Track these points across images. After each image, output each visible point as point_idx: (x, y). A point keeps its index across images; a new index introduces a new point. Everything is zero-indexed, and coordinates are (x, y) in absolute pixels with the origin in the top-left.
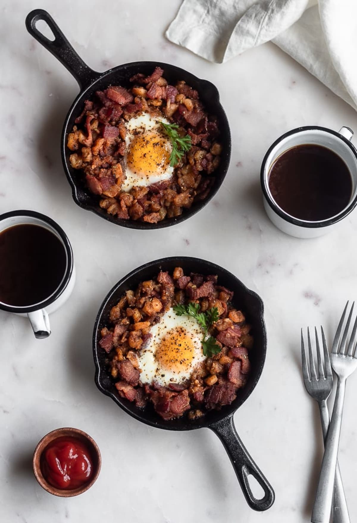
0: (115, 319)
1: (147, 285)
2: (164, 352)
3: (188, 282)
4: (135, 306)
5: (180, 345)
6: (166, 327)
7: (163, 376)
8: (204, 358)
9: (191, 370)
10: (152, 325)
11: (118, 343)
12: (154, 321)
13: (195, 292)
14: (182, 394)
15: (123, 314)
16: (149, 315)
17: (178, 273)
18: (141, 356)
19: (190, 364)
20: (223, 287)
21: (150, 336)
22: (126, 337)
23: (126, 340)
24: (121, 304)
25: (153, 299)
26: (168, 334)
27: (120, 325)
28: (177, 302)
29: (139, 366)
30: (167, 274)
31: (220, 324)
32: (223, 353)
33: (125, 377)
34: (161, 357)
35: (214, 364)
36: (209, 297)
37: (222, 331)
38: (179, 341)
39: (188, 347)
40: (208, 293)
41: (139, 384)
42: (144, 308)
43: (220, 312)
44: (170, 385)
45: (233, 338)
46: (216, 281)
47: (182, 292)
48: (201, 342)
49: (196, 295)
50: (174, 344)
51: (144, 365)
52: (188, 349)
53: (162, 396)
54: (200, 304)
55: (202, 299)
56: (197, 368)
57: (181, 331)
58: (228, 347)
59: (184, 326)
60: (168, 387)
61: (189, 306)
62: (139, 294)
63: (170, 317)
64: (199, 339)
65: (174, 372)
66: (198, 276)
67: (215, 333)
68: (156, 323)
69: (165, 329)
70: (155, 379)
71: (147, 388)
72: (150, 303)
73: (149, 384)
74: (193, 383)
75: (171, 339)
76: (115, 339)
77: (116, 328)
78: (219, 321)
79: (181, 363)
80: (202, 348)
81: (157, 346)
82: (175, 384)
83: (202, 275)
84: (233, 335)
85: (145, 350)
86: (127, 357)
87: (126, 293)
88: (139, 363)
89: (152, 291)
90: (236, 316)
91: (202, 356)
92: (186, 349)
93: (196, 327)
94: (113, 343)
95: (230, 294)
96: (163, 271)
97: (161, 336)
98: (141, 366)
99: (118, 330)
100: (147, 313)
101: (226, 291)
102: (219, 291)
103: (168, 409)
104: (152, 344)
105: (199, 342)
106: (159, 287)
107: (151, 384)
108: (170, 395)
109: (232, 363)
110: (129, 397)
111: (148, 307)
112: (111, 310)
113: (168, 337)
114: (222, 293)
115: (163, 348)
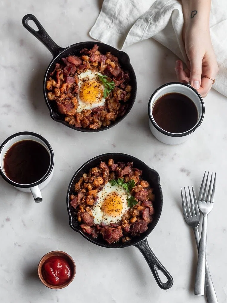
0: (78, 190)
1: (94, 170)
2: (107, 206)
3: (117, 167)
4: (89, 182)
5: (115, 202)
6: (106, 192)
7: (106, 219)
8: (129, 208)
9: (122, 215)
10: (98, 192)
11: (81, 203)
12: (99, 189)
13: (121, 172)
14: (118, 228)
15: (82, 186)
16: (97, 186)
17: (111, 162)
18: (93, 209)
19: (121, 212)
20: (136, 168)
21: (98, 198)
22: (85, 199)
23: (85, 200)
24: (80, 181)
25: (98, 177)
27: (81, 193)
30: (105, 164)
32: (139, 204)
33: (85, 221)
34: (105, 209)
35: (134, 211)
37: (138, 192)
38: (114, 199)
39: (119, 202)
40: (128, 172)
41: (93, 225)
42: (93, 183)
43: (136, 182)
44: (111, 224)
45: (144, 196)
46: (132, 165)
47: (114, 173)
48: (126, 199)
50: (111, 201)
51: (96, 214)
52: (120, 204)
53: (107, 230)
54: (124, 179)
55: (125, 176)
56: (125, 214)
57: (115, 194)
58: (141, 201)
59: (116, 191)
62: (90, 175)
63: (108, 187)
65: (113, 217)
66: (122, 163)
67: (134, 194)
68: (101, 190)
70: (102, 221)
71: (98, 226)
72: (97, 179)
74: (123, 222)
75: (110, 199)
76: (79, 200)
77: (79, 194)
78: (135, 187)
79: (116, 212)
80: (127, 203)
81: (102, 203)
82: (113, 223)
83: (124, 163)
84: (144, 194)
85: (95, 206)
86: (86, 210)
87: (83, 175)
88: (93, 213)
89: (97, 173)
90: (144, 183)
91: (127, 207)
92: (118, 204)
93: (123, 191)
94: (78, 203)
95: (140, 172)
96: (103, 162)
97: (104, 198)
98: (94, 215)
99: (80, 196)
100: (95, 185)
101: (138, 170)
102: (134, 171)
103: (111, 237)
104: (99, 202)
105: (125, 199)
106: (101, 171)
107: (100, 224)
108: (111, 229)
109: (144, 210)
110: (88, 232)
111: (96, 182)
112: (75, 185)
113: (108, 198)
114: (136, 171)
115: (106, 204)
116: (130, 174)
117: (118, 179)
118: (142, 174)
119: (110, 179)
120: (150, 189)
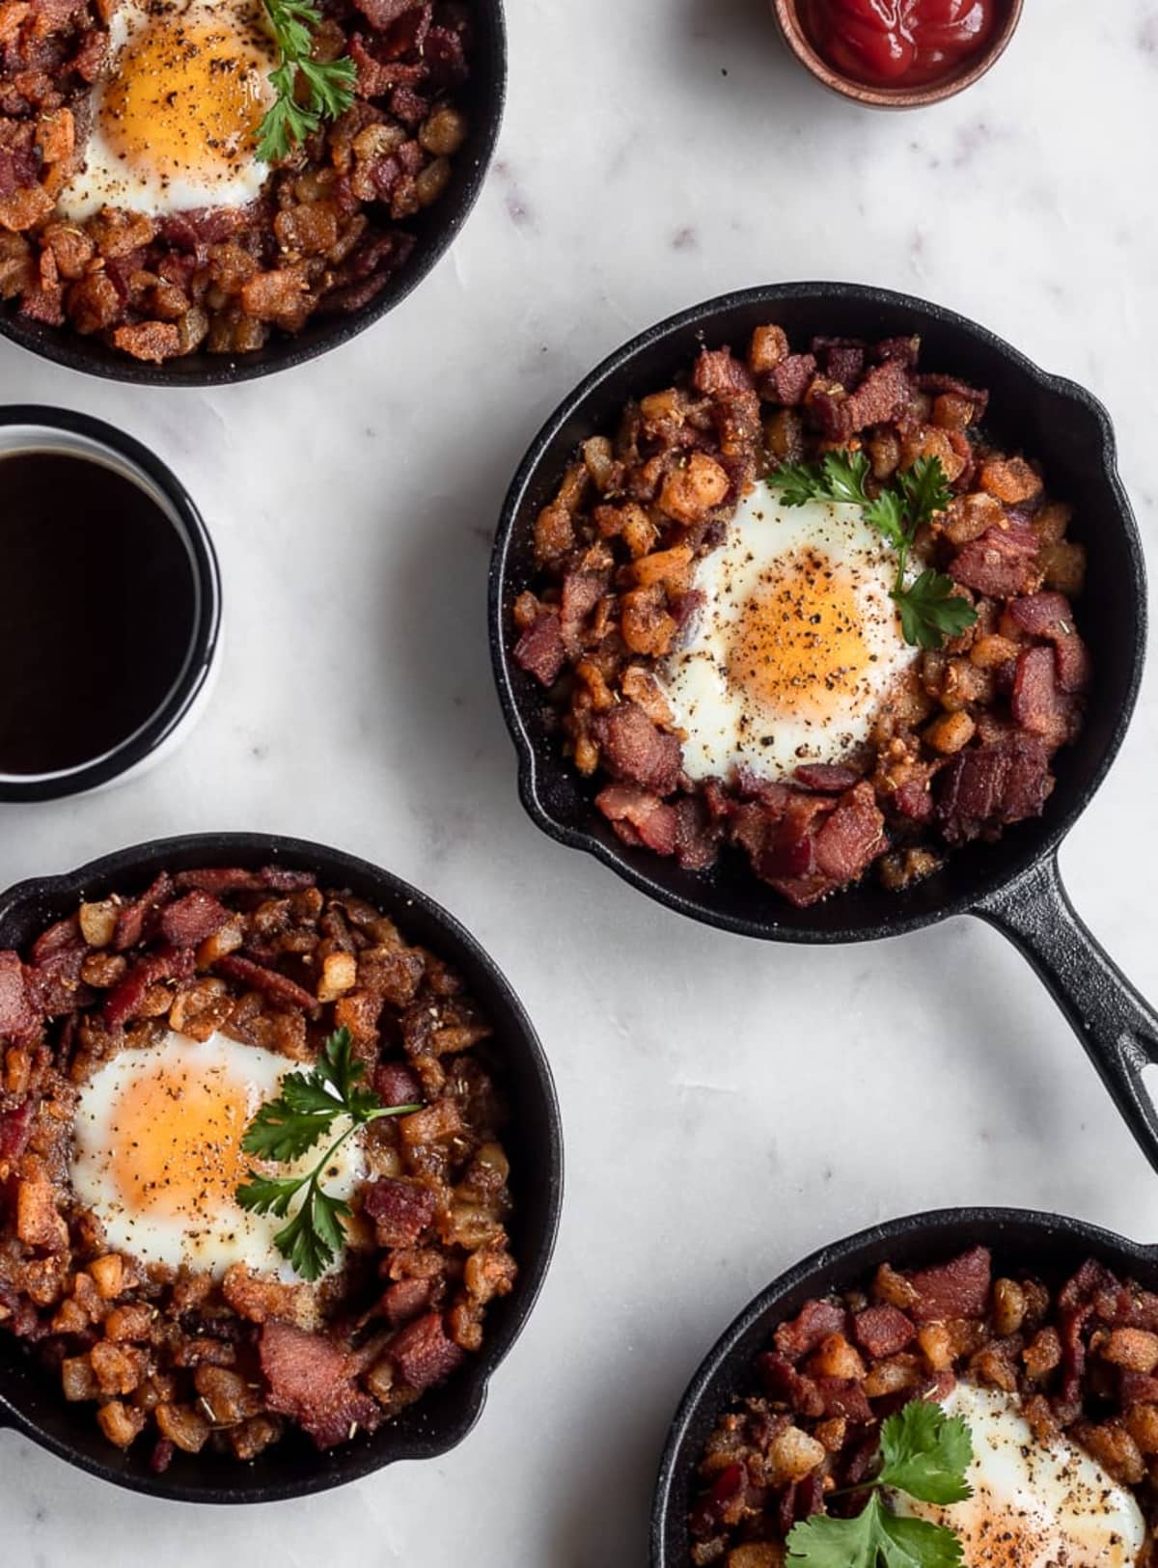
0: (555, 554)
1: (660, 407)
2: (762, 654)
3: (810, 378)
4: (628, 495)
5: (818, 618)
6: (750, 558)
7: (767, 742)
8: (911, 653)
9: (869, 706)
10: (698, 556)
11: (582, 643)
12: (704, 541)
13: (845, 411)
14: (851, 801)
15: (585, 529)
16: (686, 522)
17: (769, 348)
18: (674, 680)
19: (862, 686)
20: (947, 377)
21: (697, 597)
22: (610, 618)
23: (611, 626)
24: (569, 494)
25: (688, 462)
26: (765, 584)
27: (582, 576)
28: (776, 455)
29: (674, 719)
30: (727, 356)
31: (956, 517)
32: (980, 623)
33: (629, 768)
34: (753, 673)
35: (953, 671)
36: (896, 423)
37: (968, 544)
38: (812, 603)
39: (847, 621)
40: (891, 405)
41: (680, 784)
42: (662, 499)
43: (950, 470)
44: (800, 773)
45: (1011, 564)
46: (916, 357)
47: (792, 417)
48: (891, 595)
49: (847, 420)
50: (793, 617)
51: (691, 712)
52: (849, 629)
53: (779, 819)
54: (868, 452)
55: (869, 436)
56: (890, 694)
57: (813, 564)
58: (993, 598)
59: (817, 542)
60: (792, 781)
61: (825, 464)
62: (634, 447)
63: (760, 516)
64: (883, 586)
65: (809, 724)
66: (842, 347)
67: (942, 556)
68: (713, 546)
69: (750, 562)
70: (738, 757)
71: (714, 794)
72: (682, 475)
73: (719, 778)
74: (887, 754)
75: (780, 600)
76: (570, 629)
77: (568, 588)
78: (951, 507)
79: (830, 686)
80: (898, 617)
81: (728, 631)
82: (817, 765)
83: (855, 341)
84: (1010, 552)
85: (685, 653)
86: (625, 692)
87: (583, 451)
88: (671, 705)
89: (681, 430)
90: (1009, 478)
91: (902, 647)
92: (839, 630)
93: (863, 539)
94: (565, 647)
95: (977, 402)
96: (711, 349)
97: (739, 594)
98: (680, 718)
99: (578, 595)
100: (675, 516)
101: (961, 389)
102: (932, 394)
103: (812, 867)
104: (707, 628)
105: (882, 595)
106: (707, 412)
107: (725, 778)
108: (806, 812)
109: (1020, 660)
110: (654, 842)
111: (676, 494)
112: (535, 521)
113: (767, 594)
114: (945, 398)
115: (755, 637)
116: (901, 418)
117: (827, 460)
118: (987, 410)
119: (765, 458)
120: (1045, 513)
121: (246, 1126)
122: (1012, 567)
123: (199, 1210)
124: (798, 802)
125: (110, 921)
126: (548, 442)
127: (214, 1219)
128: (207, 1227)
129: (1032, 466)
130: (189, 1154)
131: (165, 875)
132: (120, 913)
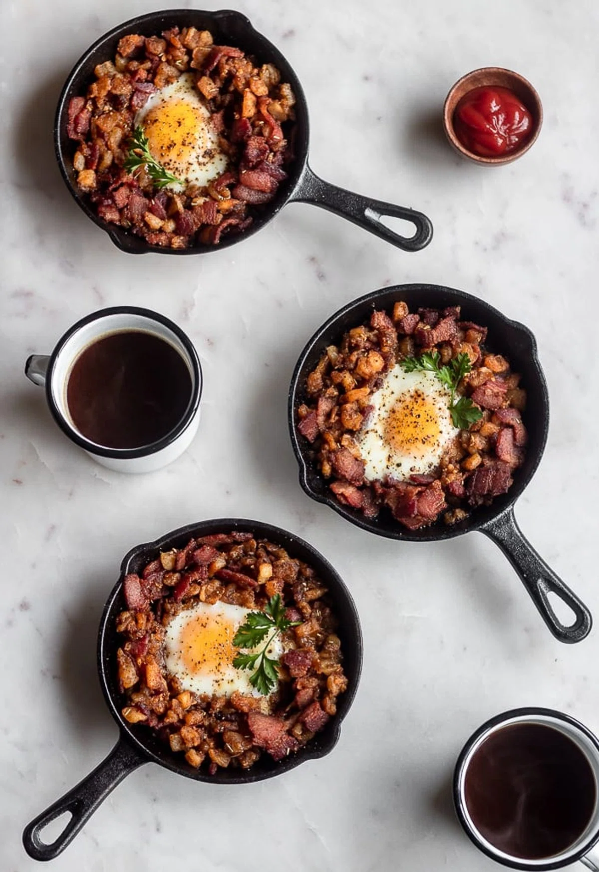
0: (315, 391)
1: (357, 333)
2: (397, 430)
3: (417, 323)
4: (344, 367)
5: (419, 416)
6: (393, 393)
7: (399, 465)
8: (456, 431)
9: (439, 451)
10: (372, 392)
11: (326, 425)
12: (374, 386)
13: (431, 336)
14: (432, 487)
15: (327, 381)
16: (367, 377)
17: (401, 310)
18: (362, 440)
19: (437, 443)
20: (471, 322)
21: (371, 408)
22: (337, 415)
23: (337, 418)
24: (321, 367)
25: (368, 354)
26: (399, 402)
27: (326, 398)
28: (403, 354)
29: (362, 455)
30: (384, 314)
31: (474, 376)
32: (484, 420)
33: (343, 473)
34: (393, 438)
35: (472, 437)
36: (451, 341)
37: (479, 387)
38: (417, 410)
39: (431, 417)
40: (449, 334)
41: (364, 482)
42: (357, 369)
43: (473, 359)
44: (412, 478)
45: (496, 395)
46: (459, 315)
47: (410, 339)
48: (448, 408)
49: (431, 339)
50: (409, 415)
51: (369, 453)
52: (431, 421)
53: (403, 494)
54: (440, 352)
55: (440, 346)
56: (448, 447)
57: (418, 396)
58: (489, 410)
59: (419, 387)
60: (409, 481)
61: (422, 357)
62: (347, 349)
63: (397, 377)
64: (445, 404)
65: (415, 458)
66: (430, 312)
67: (469, 392)
68: (378, 389)
69: (393, 395)
70: (387, 471)
71: (378, 485)
72: (366, 358)
73: (379, 480)
74: (446, 469)
75: (404, 409)
76: (321, 419)
77: (320, 402)
78: (472, 372)
79: (424, 443)
80: (451, 417)
81: (384, 422)
82: (419, 475)
83: (435, 310)
84: (496, 390)
85: (366, 430)
86: (342, 444)
87: (327, 351)
88: (361, 450)
89: (366, 342)
90: (495, 362)
91: (453, 429)
92: (428, 421)
93: (438, 386)
94: (318, 427)
95: (483, 332)
96: (378, 310)
97: (388, 407)
98: (364, 456)
99: (324, 406)
100: (363, 375)
101: (477, 327)
102: (464, 330)
103: (416, 512)
104: (375, 421)
105: (445, 408)
106: (375, 335)
107: (382, 480)
108: (413, 490)
109: (499, 433)
110: (354, 503)
111: (363, 366)
112: (308, 377)
113: (399, 407)
114: (470, 331)
115: (394, 423)
116: (453, 339)
117: (424, 355)
118: (488, 336)
119: (399, 356)
120: (510, 377)
121: (234, 636)
122: (496, 396)
123: (219, 671)
124: (410, 488)
125: (173, 559)
126: (313, 345)
127: (225, 674)
128: (222, 678)
129: (505, 359)
130: (213, 649)
131: (193, 540)
132: (176, 555)
